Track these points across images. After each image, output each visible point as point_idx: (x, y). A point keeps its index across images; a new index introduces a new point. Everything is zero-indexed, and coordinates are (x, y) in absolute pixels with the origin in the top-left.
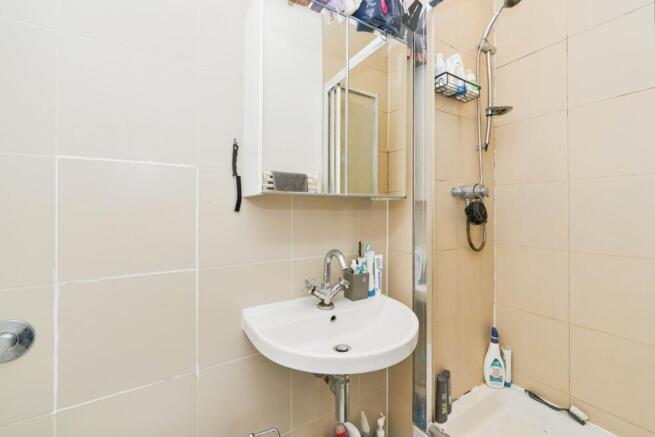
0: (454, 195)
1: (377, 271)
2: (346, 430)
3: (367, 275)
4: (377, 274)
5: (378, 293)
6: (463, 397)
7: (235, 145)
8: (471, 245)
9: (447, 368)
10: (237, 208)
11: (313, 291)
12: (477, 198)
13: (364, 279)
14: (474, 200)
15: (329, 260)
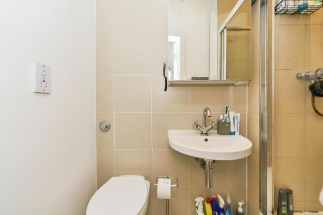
0: (299, 78)
1: (236, 122)
2: (217, 197)
3: (229, 123)
4: (236, 123)
5: (237, 133)
6: (307, 213)
7: (164, 65)
8: (317, 112)
9: (291, 189)
10: (165, 90)
11: (197, 126)
12: (319, 78)
13: (227, 125)
14: (317, 81)
15: (205, 113)
